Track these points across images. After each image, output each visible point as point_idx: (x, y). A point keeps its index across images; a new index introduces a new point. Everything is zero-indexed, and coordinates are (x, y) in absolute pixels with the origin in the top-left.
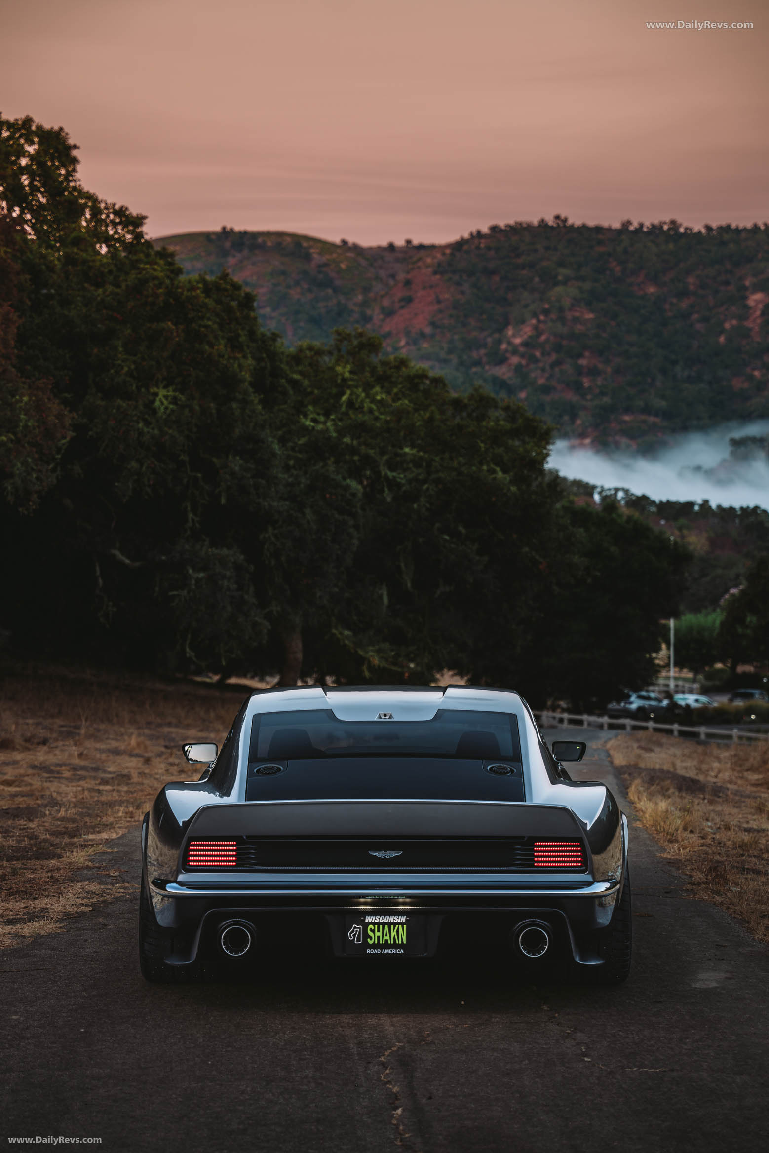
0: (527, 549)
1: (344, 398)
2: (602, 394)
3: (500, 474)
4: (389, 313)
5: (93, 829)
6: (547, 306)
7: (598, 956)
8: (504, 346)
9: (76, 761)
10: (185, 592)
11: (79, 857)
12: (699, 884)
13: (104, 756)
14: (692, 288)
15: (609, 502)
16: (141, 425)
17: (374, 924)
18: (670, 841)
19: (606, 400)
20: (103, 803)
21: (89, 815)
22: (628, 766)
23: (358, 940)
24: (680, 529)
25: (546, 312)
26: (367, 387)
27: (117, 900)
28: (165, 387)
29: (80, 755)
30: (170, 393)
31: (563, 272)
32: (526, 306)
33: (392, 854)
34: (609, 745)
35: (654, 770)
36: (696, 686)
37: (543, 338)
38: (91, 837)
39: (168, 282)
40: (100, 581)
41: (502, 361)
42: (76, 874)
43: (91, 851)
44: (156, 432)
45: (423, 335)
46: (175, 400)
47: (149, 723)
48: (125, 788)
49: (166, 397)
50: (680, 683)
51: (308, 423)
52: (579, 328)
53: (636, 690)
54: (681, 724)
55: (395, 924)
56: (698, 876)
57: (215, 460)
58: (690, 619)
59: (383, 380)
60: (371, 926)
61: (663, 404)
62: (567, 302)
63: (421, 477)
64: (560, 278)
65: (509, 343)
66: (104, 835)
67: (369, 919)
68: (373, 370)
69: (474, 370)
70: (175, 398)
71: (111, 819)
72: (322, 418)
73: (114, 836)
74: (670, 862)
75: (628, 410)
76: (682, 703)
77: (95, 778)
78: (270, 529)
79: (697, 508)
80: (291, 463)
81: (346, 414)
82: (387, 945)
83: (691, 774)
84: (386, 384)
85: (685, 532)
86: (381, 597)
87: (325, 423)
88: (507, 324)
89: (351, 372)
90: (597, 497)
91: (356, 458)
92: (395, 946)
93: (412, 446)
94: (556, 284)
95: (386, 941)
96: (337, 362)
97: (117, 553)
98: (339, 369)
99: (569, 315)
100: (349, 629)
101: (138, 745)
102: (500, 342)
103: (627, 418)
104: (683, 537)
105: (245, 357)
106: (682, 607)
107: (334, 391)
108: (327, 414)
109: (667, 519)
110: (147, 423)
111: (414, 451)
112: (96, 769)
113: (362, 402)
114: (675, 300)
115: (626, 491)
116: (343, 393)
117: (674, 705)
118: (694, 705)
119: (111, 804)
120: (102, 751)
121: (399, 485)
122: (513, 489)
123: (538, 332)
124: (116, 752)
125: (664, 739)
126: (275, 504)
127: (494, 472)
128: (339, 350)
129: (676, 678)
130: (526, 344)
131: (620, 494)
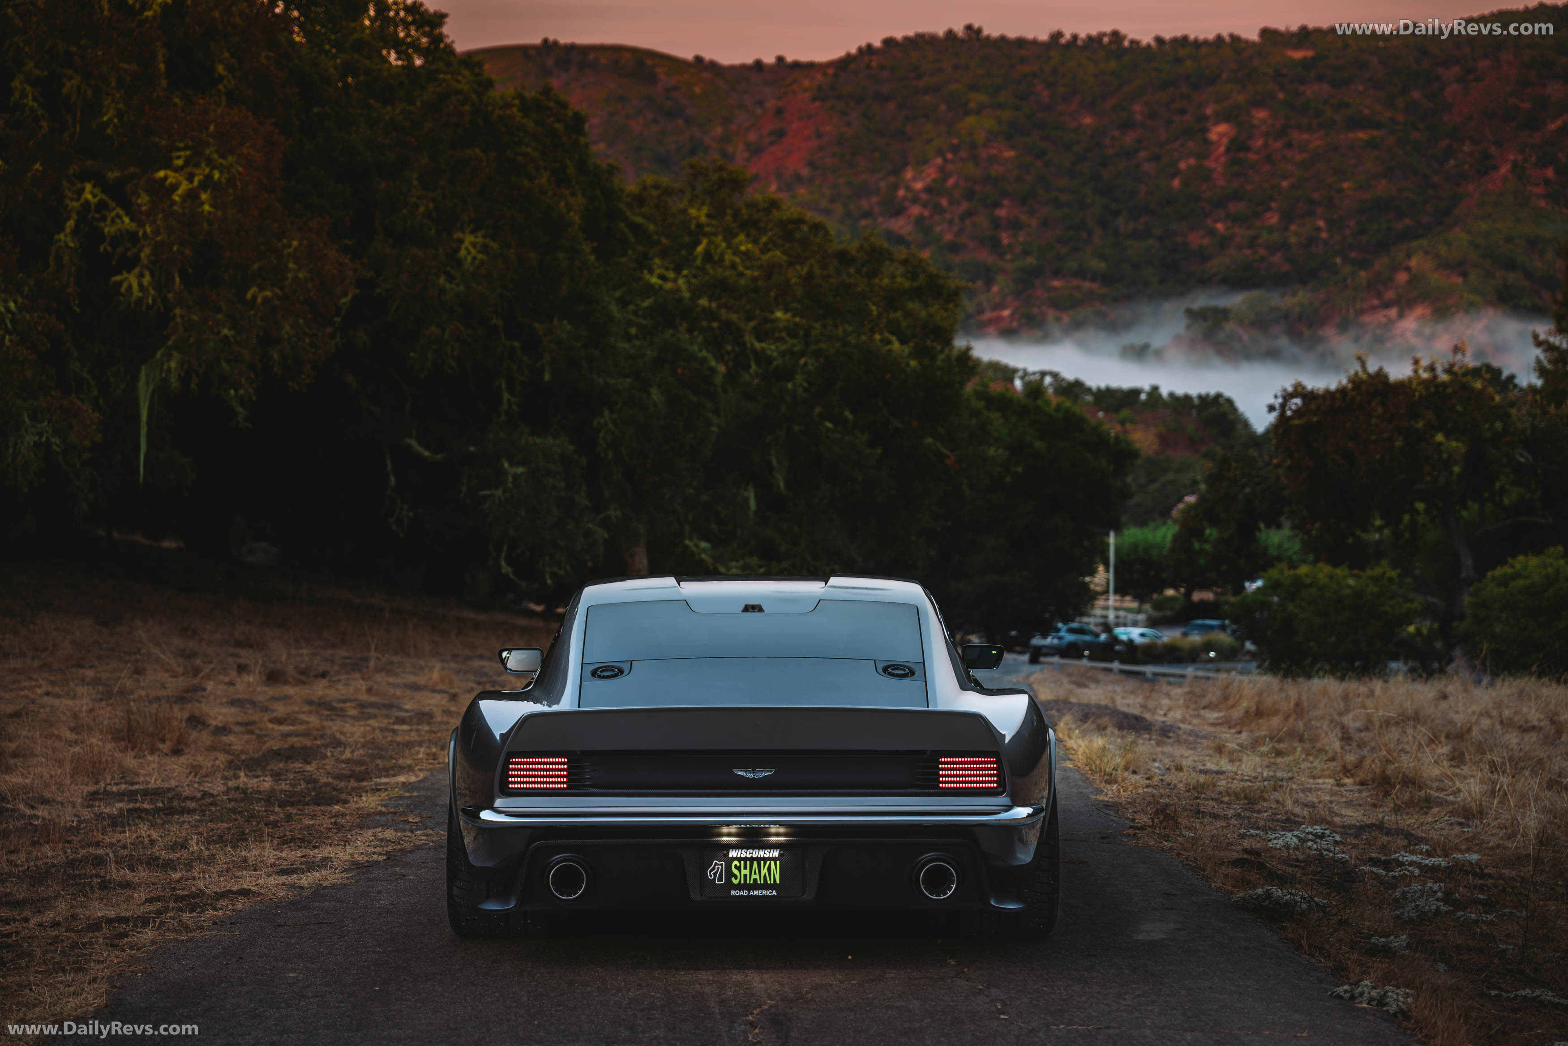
0: (929, 440)
1: (700, 249)
2: (1026, 253)
3: (896, 346)
4: (756, 150)
5: (387, 772)
6: (955, 141)
7: (1017, 898)
8: (901, 193)
9: (364, 697)
10: (499, 493)
11: (369, 802)
12: (1142, 828)
13: (398, 692)
14: (1138, 117)
15: (1034, 389)
16: (442, 280)
17: (739, 859)
18: (1109, 782)
19: (1030, 261)
20: (398, 744)
21: (381, 757)
22: (1056, 701)
23: (720, 879)
24: (1123, 422)
25: (955, 149)
26: (729, 235)
27: (418, 848)
28: (473, 232)
29: (369, 690)
30: (480, 240)
31: (977, 98)
32: (929, 141)
33: (762, 774)
34: (1032, 679)
35: (1088, 705)
36: (1141, 617)
37: (951, 182)
38: (384, 780)
39: (474, 97)
40: (393, 480)
41: (899, 211)
42: (365, 820)
43: (384, 795)
44: (462, 288)
45: (798, 179)
46: (485, 249)
47: (455, 657)
48: (427, 728)
49: (474, 245)
50: (1122, 613)
51: (654, 280)
52: (997, 170)
53: (1066, 620)
54: (1123, 662)
55: (765, 860)
56: (1142, 819)
57: (537, 325)
58: (1133, 534)
59: (750, 226)
60: (736, 863)
61: (1102, 265)
62: (980, 137)
63: (797, 349)
64: (972, 105)
65: (908, 188)
66: (402, 779)
67: (733, 854)
68: (736, 214)
69: (864, 222)
70: (485, 246)
71: (409, 762)
72: (671, 275)
73: (413, 779)
74: (1107, 805)
75: (1058, 273)
76: (1124, 638)
77: (388, 716)
78: (606, 413)
79: (1143, 397)
80: (633, 331)
81: (702, 269)
82: (755, 886)
83: (1137, 711)
84: (753, 232)
85: (1128, 426)
86: (747, 500)
87: (675, 280)
88: (905, 164)
89: (708, 216)
90: (1018, 383)
91: (715, 325)
92: (765, 886)
93: (786, 310)
94: (968, 113)
95: (755, 880)
96: (691, 203)
97: (413, 442)
98: (693, 212)
99: (983, 153)
100: (706, 540)
101: (442, 679)
102: (896, 187)
103: (1056, 283)
104: (1126, 432)
105: (573, 194)
106: (1124, 519)
107: (687, 239)
108: (678, 270)
109: (1106, 411)
110: (450, 278)
111: (789, 316)
112: (390, 706)
113: (722, 254)
114: (1116, 133)
115: (1055, 375)
116: (698, 243)
117: (1115, 640)
118: (1138, 640)
119: (409, 745)
120: (395, 686)
121: (769, 360)
122: (913, 363)
123: (944, 174)
124: (416, 687)
125: (1101, 676)
126: (611, 381)
127: (889, 342)
128: (693, 188)
129: (1116, 609)
130: (929, 190)
131: (1048, 380)
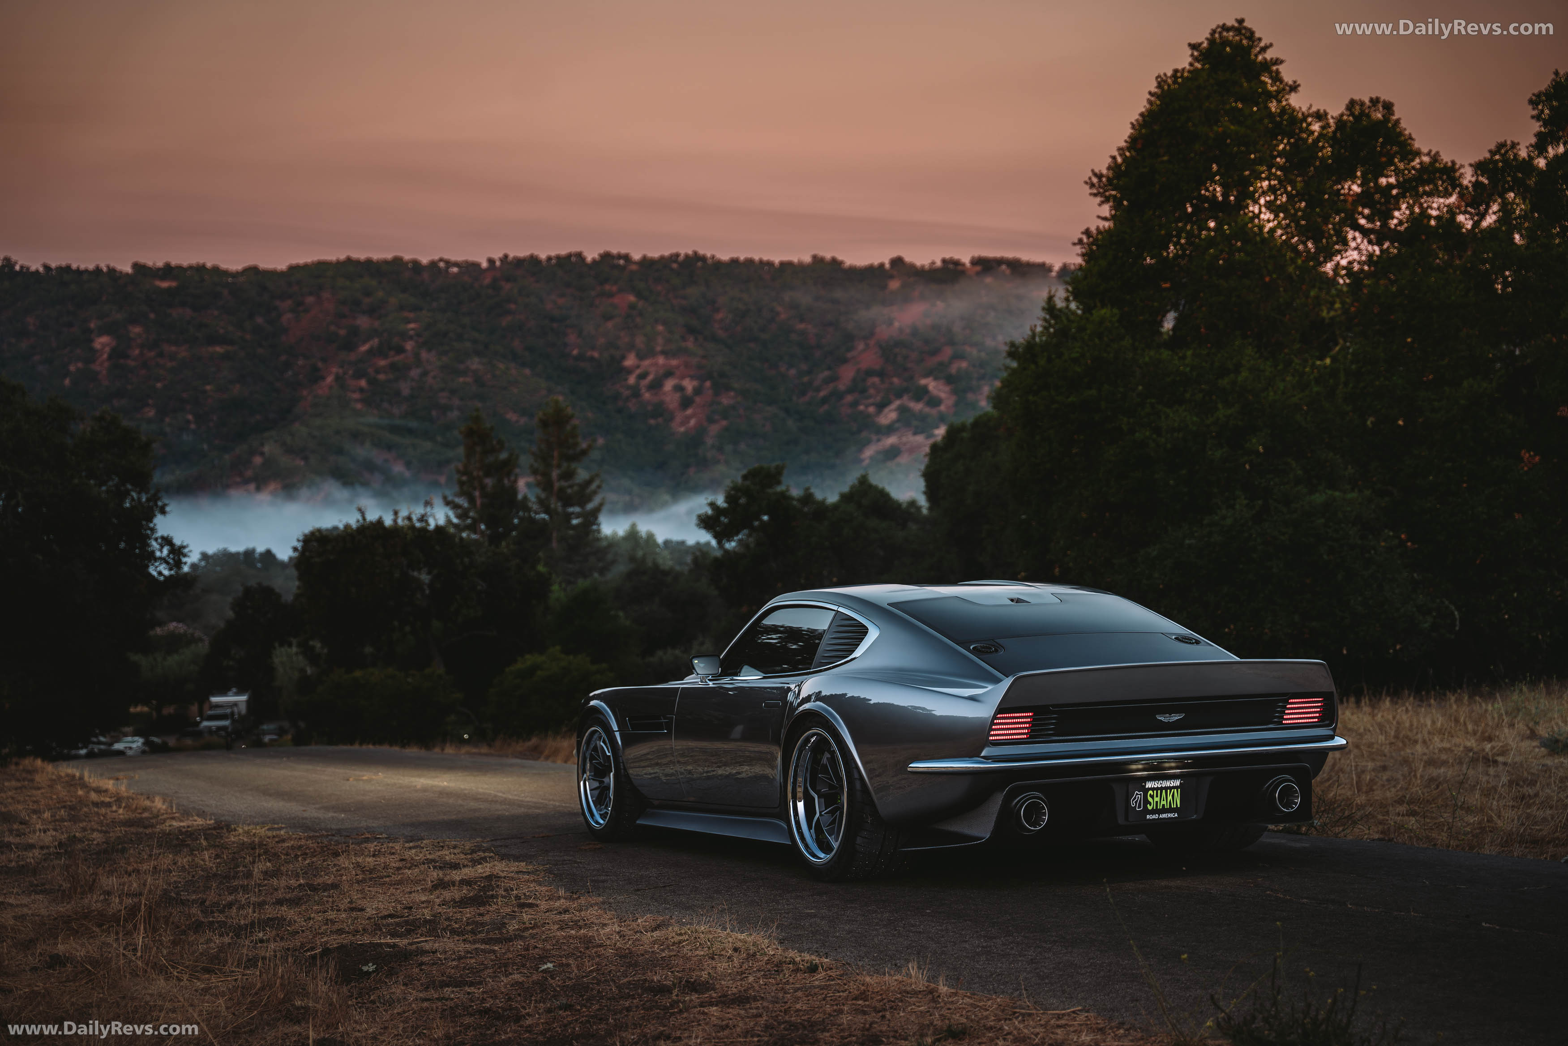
17: (1153, 789)
23: (1139, 807)
33: (1175, 717)
55: (1171, 788)
60: (1151, 792)
67: (1149, 785)
82: (1164, 810)
92: (1171, 810)
95: (1163, 805)
